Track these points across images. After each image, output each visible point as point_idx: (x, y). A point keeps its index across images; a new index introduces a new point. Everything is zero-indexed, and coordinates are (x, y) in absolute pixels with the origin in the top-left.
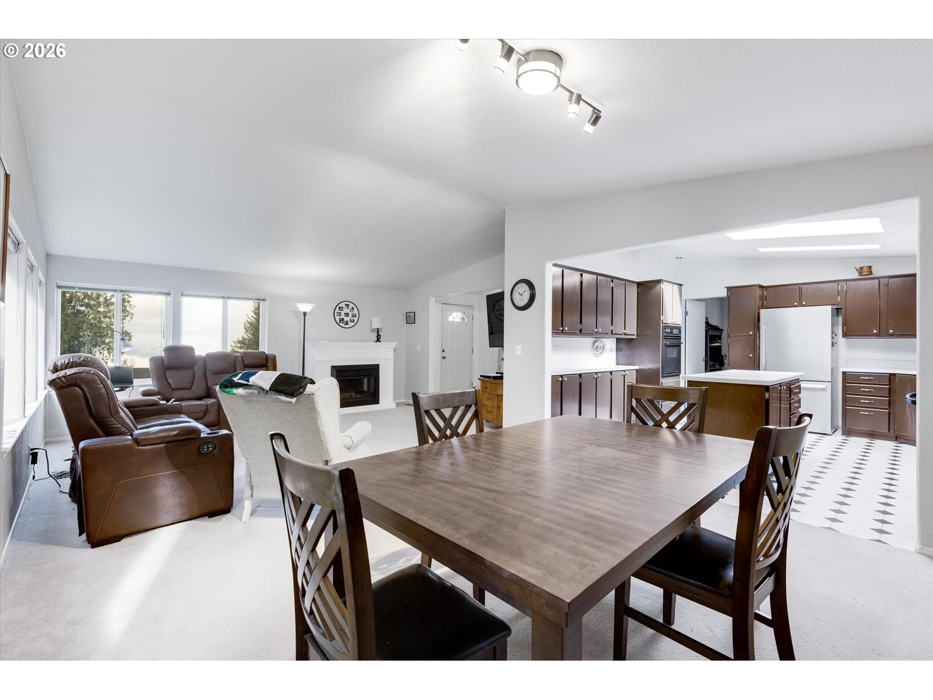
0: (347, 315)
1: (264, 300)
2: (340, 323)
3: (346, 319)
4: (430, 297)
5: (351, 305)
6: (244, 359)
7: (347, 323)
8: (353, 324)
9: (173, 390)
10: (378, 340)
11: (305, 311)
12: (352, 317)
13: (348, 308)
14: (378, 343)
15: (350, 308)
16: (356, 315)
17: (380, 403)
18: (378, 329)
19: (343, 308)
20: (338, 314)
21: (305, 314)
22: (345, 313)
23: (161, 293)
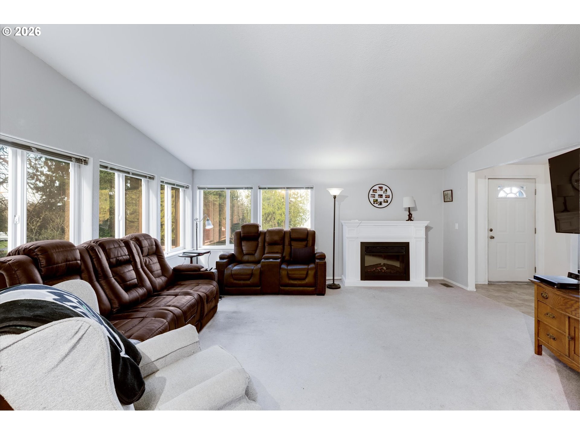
0: (381, 196)
1: (312, 188)
2: (374, 203)
3: (380, 200)
4: (468, 172)
5: (384, 188)
6: (291, 234)
7: (381, 204)
8: (387, 204)
9: (244, 255)
10: (410, 218)
11: (335, 195)
12: (386, 197)
13: (382, 190)
14: (409, 221)
15: (384, 190)
16: (389, 196)
17: (410, 280)
18: (409, 208)
19: (377, 190)
20: (372, 196)
21: (335, 197)
22: (379, 195)
23: (247, 188)
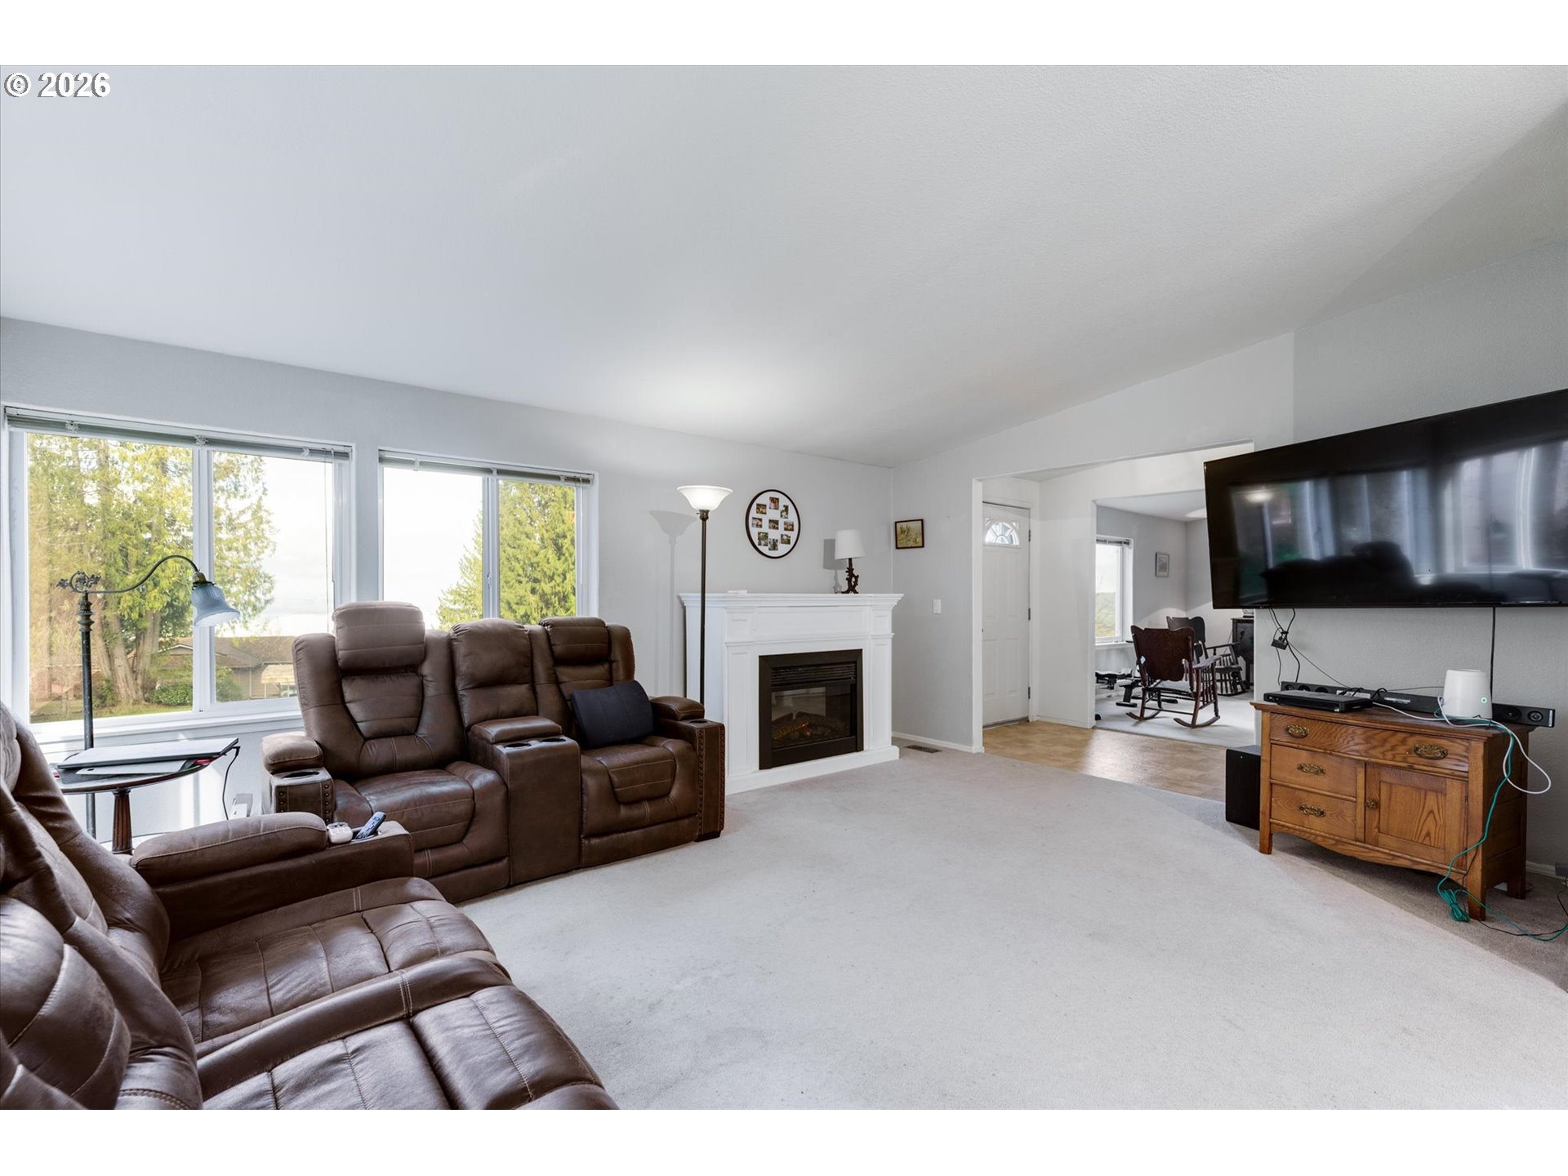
0: (774, 524)
1: (587, 481)
2: (760, 544)
3: (774, 535)
4: (974, 480)
5: (783, 501)
6: (552, 642)
7: (774, 547)
8: (788, 547)
9: (366, 739)
10: (852, 589)
11: (705, 508)
12: (786, 529)
13: (776, 508)
14: (851, 594)
15: (781, 508)
16: (793, 525)
17: (865, 747)
18: (850, 560)
19: (765, 506)
20: (755, 522)
21: (704, 516)
22: (770, 521)
23: (323, 453)
